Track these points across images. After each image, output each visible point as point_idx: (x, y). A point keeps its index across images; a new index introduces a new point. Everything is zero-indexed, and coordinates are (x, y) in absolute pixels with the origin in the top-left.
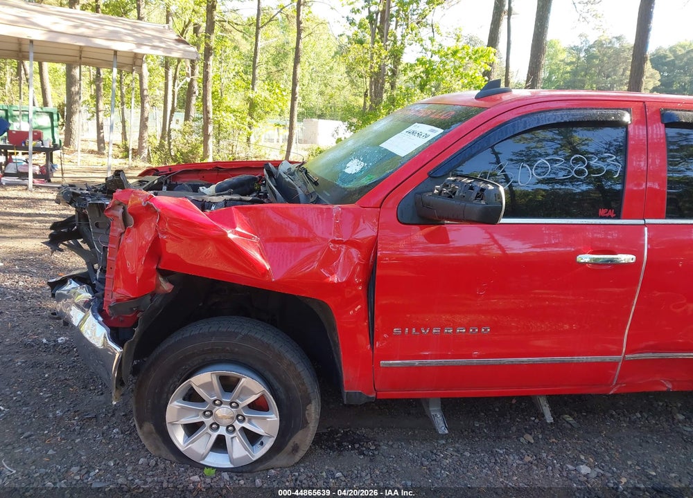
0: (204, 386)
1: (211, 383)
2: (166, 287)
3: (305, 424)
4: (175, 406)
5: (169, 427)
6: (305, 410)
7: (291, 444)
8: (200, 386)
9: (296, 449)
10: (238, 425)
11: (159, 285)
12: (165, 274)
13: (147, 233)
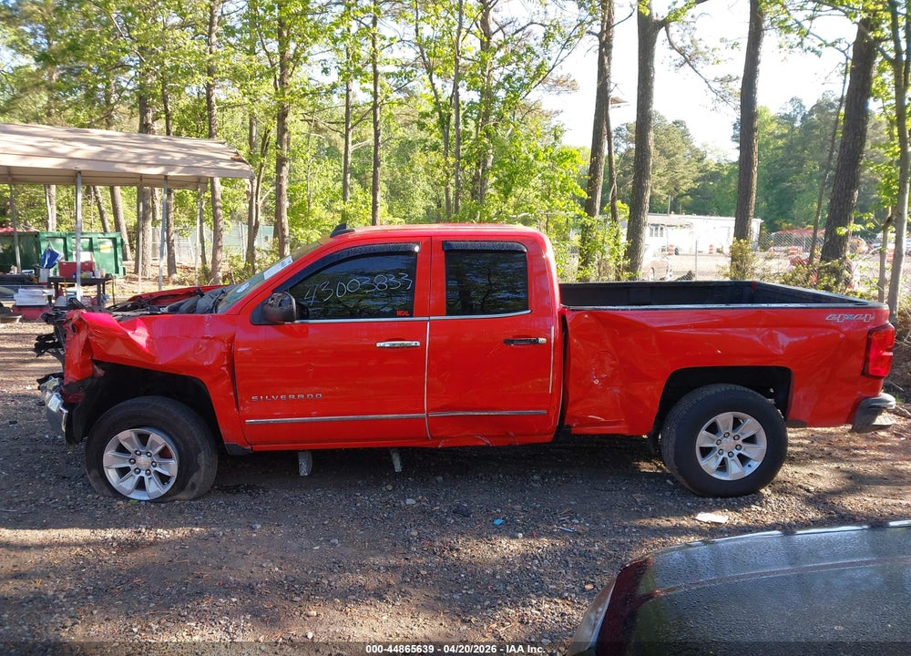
0: (127, 440)
1: (131, 438)
2: (100, 372)
3: (197, 468)
4: (109, 454)
5: (105, 469)
6: (197, 457)
7: (190, 483)
8: (125, 440)
9: (193, 486)
10: (153, 469)
11: (94, 371)
12: (98, 363)
13: (83, 336)
